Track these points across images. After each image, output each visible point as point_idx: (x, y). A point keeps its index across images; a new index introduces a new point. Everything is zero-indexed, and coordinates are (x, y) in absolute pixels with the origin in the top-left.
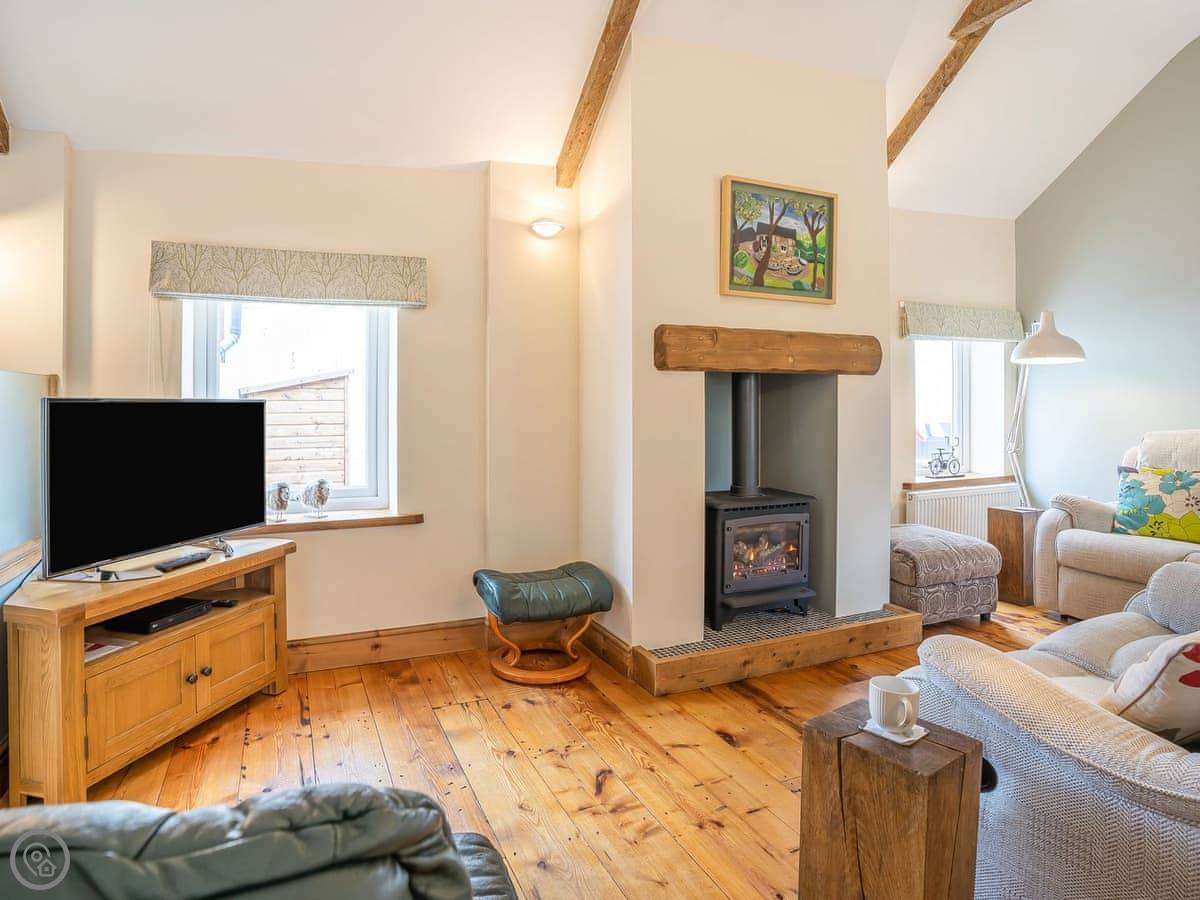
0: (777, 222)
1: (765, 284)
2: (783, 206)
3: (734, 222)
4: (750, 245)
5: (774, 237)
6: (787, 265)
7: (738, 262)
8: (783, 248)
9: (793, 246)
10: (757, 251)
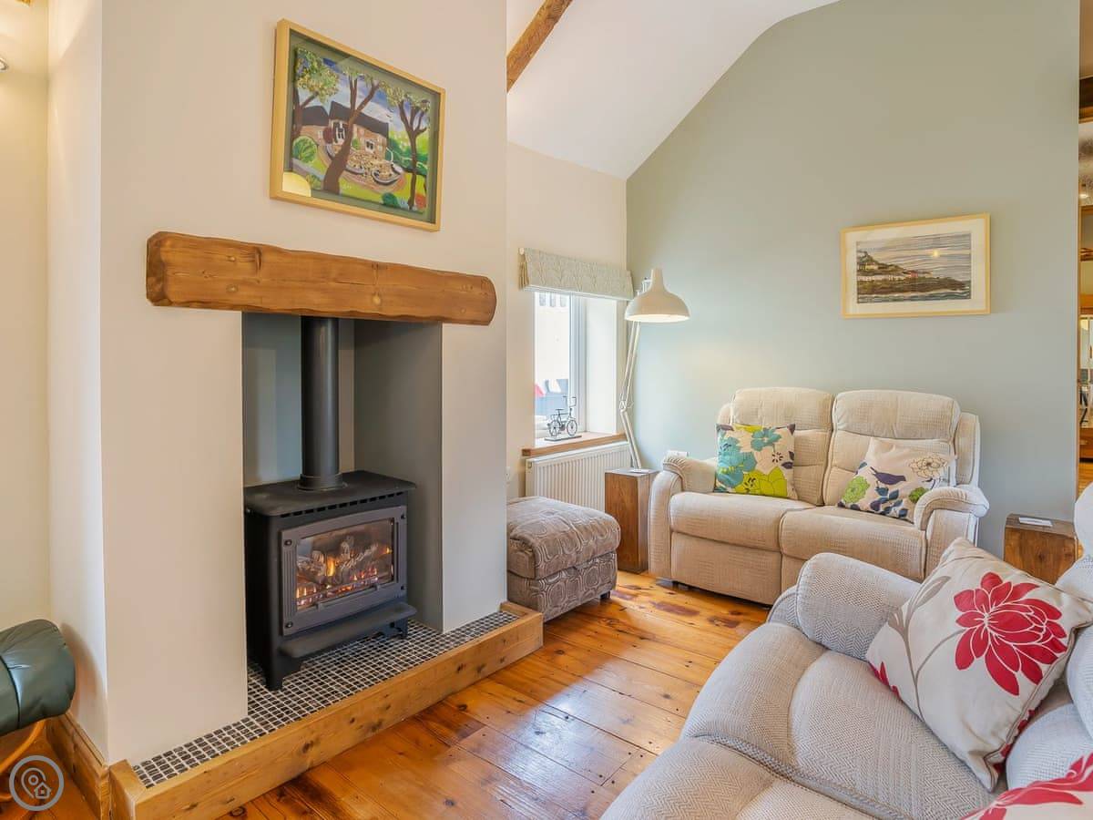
0: (361, 107)
1: (341, 191)
2: (370, 87)
3: (294, 95)
4: (319, 132)
5: (355, 128)
6: (374, 170)
7: (299, 152)
8: (369, 145)
9: (383, 145)
10: (330, 142)
